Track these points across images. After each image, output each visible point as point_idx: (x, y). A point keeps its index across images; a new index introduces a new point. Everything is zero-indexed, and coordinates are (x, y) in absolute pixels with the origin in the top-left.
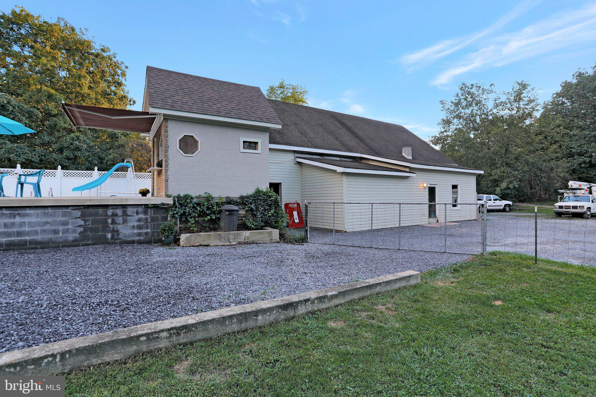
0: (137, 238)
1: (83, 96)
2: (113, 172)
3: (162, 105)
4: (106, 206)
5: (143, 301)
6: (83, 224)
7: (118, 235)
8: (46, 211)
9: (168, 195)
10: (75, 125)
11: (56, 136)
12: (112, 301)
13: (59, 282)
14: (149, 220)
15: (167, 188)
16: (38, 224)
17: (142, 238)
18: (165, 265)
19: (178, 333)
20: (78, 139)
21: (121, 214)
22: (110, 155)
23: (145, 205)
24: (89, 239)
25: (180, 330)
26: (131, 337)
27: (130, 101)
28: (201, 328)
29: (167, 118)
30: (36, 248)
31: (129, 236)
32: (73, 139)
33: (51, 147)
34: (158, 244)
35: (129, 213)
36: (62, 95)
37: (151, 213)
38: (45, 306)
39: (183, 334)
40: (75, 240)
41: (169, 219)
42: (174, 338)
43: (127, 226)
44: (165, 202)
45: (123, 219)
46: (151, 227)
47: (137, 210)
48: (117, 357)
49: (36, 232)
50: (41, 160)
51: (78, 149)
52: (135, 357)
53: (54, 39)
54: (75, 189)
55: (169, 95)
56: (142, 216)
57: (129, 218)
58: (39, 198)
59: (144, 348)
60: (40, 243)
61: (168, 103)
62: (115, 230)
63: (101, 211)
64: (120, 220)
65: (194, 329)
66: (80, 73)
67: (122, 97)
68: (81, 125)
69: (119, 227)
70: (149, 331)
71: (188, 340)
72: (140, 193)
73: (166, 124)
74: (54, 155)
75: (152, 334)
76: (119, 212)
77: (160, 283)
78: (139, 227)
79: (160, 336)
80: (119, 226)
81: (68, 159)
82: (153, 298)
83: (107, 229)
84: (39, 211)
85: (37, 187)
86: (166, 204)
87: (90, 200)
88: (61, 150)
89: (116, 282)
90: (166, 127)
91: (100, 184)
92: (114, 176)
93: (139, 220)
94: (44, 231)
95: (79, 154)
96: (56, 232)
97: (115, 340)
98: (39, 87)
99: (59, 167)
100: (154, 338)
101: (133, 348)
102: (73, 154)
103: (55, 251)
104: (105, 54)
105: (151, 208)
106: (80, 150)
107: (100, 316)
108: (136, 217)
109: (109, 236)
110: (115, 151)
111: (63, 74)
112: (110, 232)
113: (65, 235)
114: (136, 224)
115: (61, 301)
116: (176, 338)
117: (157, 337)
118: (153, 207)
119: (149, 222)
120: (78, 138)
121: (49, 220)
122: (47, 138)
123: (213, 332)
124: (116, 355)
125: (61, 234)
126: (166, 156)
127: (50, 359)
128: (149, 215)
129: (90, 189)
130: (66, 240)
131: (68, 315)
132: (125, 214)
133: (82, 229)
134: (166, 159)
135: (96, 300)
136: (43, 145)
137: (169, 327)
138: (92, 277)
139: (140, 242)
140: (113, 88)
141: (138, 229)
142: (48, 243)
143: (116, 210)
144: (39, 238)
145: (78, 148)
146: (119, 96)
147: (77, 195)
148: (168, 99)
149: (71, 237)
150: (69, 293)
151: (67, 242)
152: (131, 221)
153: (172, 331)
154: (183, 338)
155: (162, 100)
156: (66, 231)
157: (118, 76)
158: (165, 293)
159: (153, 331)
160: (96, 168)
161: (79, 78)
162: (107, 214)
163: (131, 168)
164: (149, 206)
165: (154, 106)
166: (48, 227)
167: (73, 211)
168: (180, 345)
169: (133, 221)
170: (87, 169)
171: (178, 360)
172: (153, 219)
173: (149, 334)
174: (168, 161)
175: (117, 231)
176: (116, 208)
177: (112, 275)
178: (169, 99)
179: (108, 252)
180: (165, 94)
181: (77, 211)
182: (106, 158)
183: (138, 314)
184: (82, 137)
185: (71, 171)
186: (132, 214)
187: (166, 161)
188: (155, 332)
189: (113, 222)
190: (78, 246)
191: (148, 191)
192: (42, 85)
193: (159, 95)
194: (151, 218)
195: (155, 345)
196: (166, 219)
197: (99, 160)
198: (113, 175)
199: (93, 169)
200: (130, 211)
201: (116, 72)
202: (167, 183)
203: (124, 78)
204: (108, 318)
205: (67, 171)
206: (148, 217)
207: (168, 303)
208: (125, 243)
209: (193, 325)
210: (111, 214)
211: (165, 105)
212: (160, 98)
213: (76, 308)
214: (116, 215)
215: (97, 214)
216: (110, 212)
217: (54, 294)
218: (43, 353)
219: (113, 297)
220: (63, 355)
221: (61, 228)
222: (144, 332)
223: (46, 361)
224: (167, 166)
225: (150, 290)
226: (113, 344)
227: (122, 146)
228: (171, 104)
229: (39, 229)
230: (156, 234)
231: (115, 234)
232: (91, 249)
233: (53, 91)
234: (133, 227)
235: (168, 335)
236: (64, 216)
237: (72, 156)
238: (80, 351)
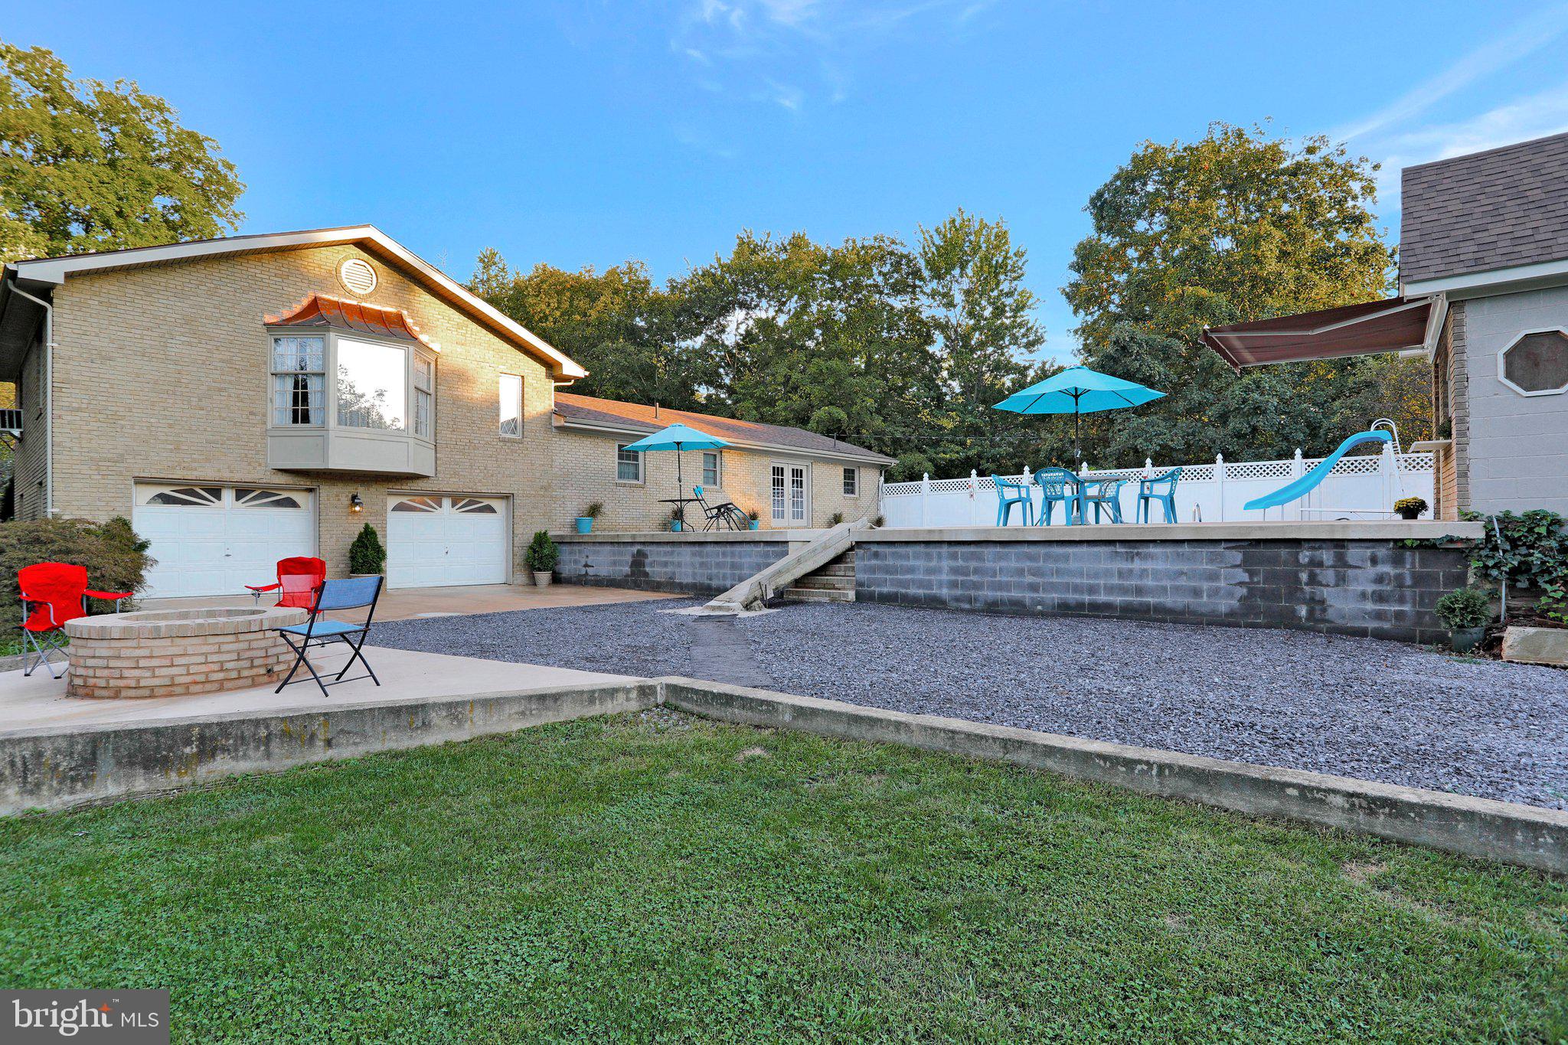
0: (1372, 625)
1: (1266, 281)
2: (1342, 459)
3: (1443, 267)
4: (1297, 543)
5: (1327, 743)
6: (1247, 580)
7: (1324, 610)
8: (1181, 549)
9: (1466, 514)
10: (1236, 365)
11: (1214, 388)
12: (1263, 727)
13: (1185, 678)
14: (1408, 581)
15: (1463, 494)
16: (1168, 575)
17: (1386, 626)
18: (1421, 692)
19: (1371, 809)
20: (1258, 387)
21: (1331, 563)
22: (1334, 413)
23: (1395, 541)
24: (1257, 615)
25: (1375, 804)
26: (1270, 781)
27: (1391, 256)
28: (1432, 820)
29: (1457, 301)
30: (1165, 621)
31: (1355, 618)
32: (1247, 389)
33: (1205, 414)
34: (1429, 647)
35: (1351, 561)
36: (1222, 294)
37: (1413, 564)
38: (1155, 706)
39: (1382, 817)
40: (1232, 614)
41: (1471, 580)
42: (1361, 817)
43: (1346, 591)
44: (1456, 534)
45: (1337, 574)
46: (1414, 600)
47: (1373, 553)
48: (1242, 806)
49: (1164, 589)
50: (1189, 445)
51: (1258, 410)
52: (1274, 818)
53: (1202, 177)
54: (1250, 505)
55: (1469, 230)
56: (1387, 569)
57: (1350, 572)
58: (1173, 525)
59: (1295, 810)
60: (1170, 611)
61: (1462, 257)
62: (1317, 598)
63: (1284, 552)
64: (1328, 575)
65: (1412, 815)
66: (1256, 231)
67: (1366, 253)
68: (1248, 362)
69: (1328, 594)
70: (1306, 783)
71: (1397, 835)
72: (1399, 510)
73: (1459, 317)
74: (1211, 432)
75: (1311, 789)
76: (1327, 556)
77: (1385, 721)
78: (1380, 597)
79: (1328, 801)
80: (1325, 590)
81: (1239, 435)
82: (1352, 745)
83: (1298, 594)
84: (1169, 550)
85: (1170, 503)
86: (1461, 540)
87: (1261, 528)
88: (1223, 418)
89: (1285, 699)
90: (1460, 324)
91: (1308, 490)
92: (1345, 467)
93: (1380, 579)
94: (1177, 589)
95: (1259, 421)
96: (1197, 593)
97: (1239, 775)
98: (1179, 291)
99: (1220, 457)
100: (1315, 800)
101: (1272, 803)
102: (1248, 423)
103: (1193, 630)
104: (1314, 159)
105: (1412, 548)
106: (1264, 412)
107: (1234, 742)
108: (1372, 571)
109: (1303, 611)
110: (1349, 402)
111: (1225, 244)
112: (1304, 601)
113: (1212, 600)
114: (1370, 588)
115: (1180, 706)
116: (1367, 818)
117: (1322, 801)
118: (1418, 547)
119: (1409, 587)
120: (1258, 385)
121: (1185, 567)
122: (1196, 396)
123: (1468, 841)
124: (1241, 803)
125: (1205, 599)
126: (1461, 406)
127: (1145, 768)
128: (1408, 566)
129: (1282, 503)
130: (1213, 611)
131: (1186, 727)
132: (1341, 562)
133: (1244, 591)
134: (1461, 413)
135: (1234, 718)
136: (1189, 412)
137: (1351, 790)
138: (1243, 683)
139: (1380, 636)
140: (1342, 236)
141: (1375, 601)
142: (1182, 613)
143: (1318, 553)
144: (1169, 601)
145: (1258, 408)
146: (1356, 253)
147: (1255, 517)
148: (1461, 245)
149: (1224, 605)
150: (1194, 697)
151: (1217, 616)
152: (1356, 579)
153: (1356, 801)
154: (1384, 827)
155: (1444, 254)
156: (1215, 593)
157: (1355, 198)
158: (1387, 744)
159: (1313, 784)
160: (1298, 452)
161: (1257, 242)
162: (1298, 561)
163: (1390, 443)
164: (1408, 543)
165: (1415, 278)
166: (1183, 582)
167: (1227, 552)
168: (1374, 835)
169: (1363, 580)
170: (1279, 457)
171: (1359, 857)
172: (1419, 579)
173: (1305, 787)
174: (1468, 419)
175: (1322, 602)
176: (1320, 548)
177: (1283, 687)
178: (1468, 243)
179: (1294, 645)
180: (1453, 233)
181: (1234, 552)
182: (1325, 424)
183: (1304, 759)
184: (1267, 379)
185: (1241, 464)
186: (1359, 564)
187: (1462, 420)
188: (1319, 790)
189: (1313, 580)
190: (1238, 625)
191: (1421, 506)
192: (1185, 285)
193: (1436, 243)
194: (1414, 575)
195: (1317, 815)
196: (1461, 580)
197: (1308, 431)
198: (1341, 464)
199: (1291, 455)
200: (1353, 554)
201: (1348, 192)
202: (1463, 480)
203: (1369, 199)
204: (1247, 748)
205: (1235, 465)
206: (1406, 571)
207: (1383, 762)
208: (1342, 634)
209: (1411, 806)
210: (1307, 560)
211: (1449, 267)
212: (1437, 249)
213: (1200, 721)
214: (1320, 564)
215: (1274, 560)
216: (1304, 556)
217: (1173, 693)
218: (1136, 756)
219: (1268, 721)
220: (1161, 767)
221: (1205, 585)
222: (1295, 781)
223: (1139, 767)
224: (1462, 434)
225: (1354, 730)
226: (1238, 781)
227: (1368, 385)
228: (1471, 256)
229: (1168, 583)
230: (1427, 618)
231: (1318, 607)
232: (1260, 634)
233: (1204, 292)
234: (1363, 596)
235: (1347, 806)
236: (1211, 561)
237: (1246, 429)
238: (1185, 772)
